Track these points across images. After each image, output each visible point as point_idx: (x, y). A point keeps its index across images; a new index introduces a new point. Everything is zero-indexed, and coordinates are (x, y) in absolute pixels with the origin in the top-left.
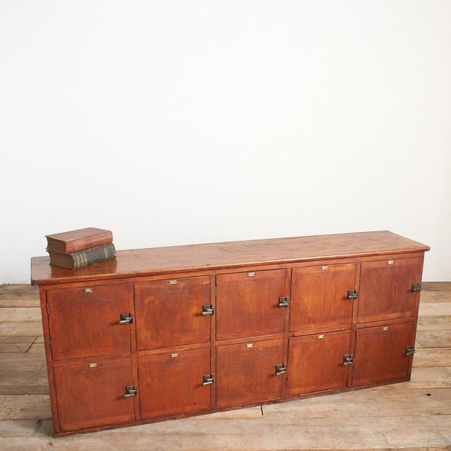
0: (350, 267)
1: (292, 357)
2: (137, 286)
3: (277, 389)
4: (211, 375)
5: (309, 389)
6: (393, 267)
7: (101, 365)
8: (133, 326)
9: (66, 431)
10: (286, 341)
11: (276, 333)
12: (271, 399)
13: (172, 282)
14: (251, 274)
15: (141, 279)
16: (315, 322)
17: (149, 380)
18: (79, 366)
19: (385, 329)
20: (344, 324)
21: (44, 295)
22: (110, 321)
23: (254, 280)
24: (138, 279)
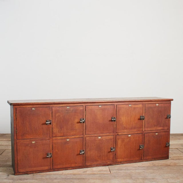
0: (141, 106)
1: (118, 144)
2: (53, 109)
3: (111, 159)
4: (83, 150)
5: (125, 160)
6: (158, 107)
7: (37, 142)
8: (51, 125)
9: (20, 173)
10: (115, 136)
11: (111, 133)
12: (109, 163)
13: (68, 108)
14: (100, 106)
15: (55, 105)
16: (126, 129)
17: (57, 150)
18: (28, 142)
19: (157, 134)
20: (139, 131)
21: (15, 110)
22: (42, 123)
23: (101, 109)
24: (53, 105)
